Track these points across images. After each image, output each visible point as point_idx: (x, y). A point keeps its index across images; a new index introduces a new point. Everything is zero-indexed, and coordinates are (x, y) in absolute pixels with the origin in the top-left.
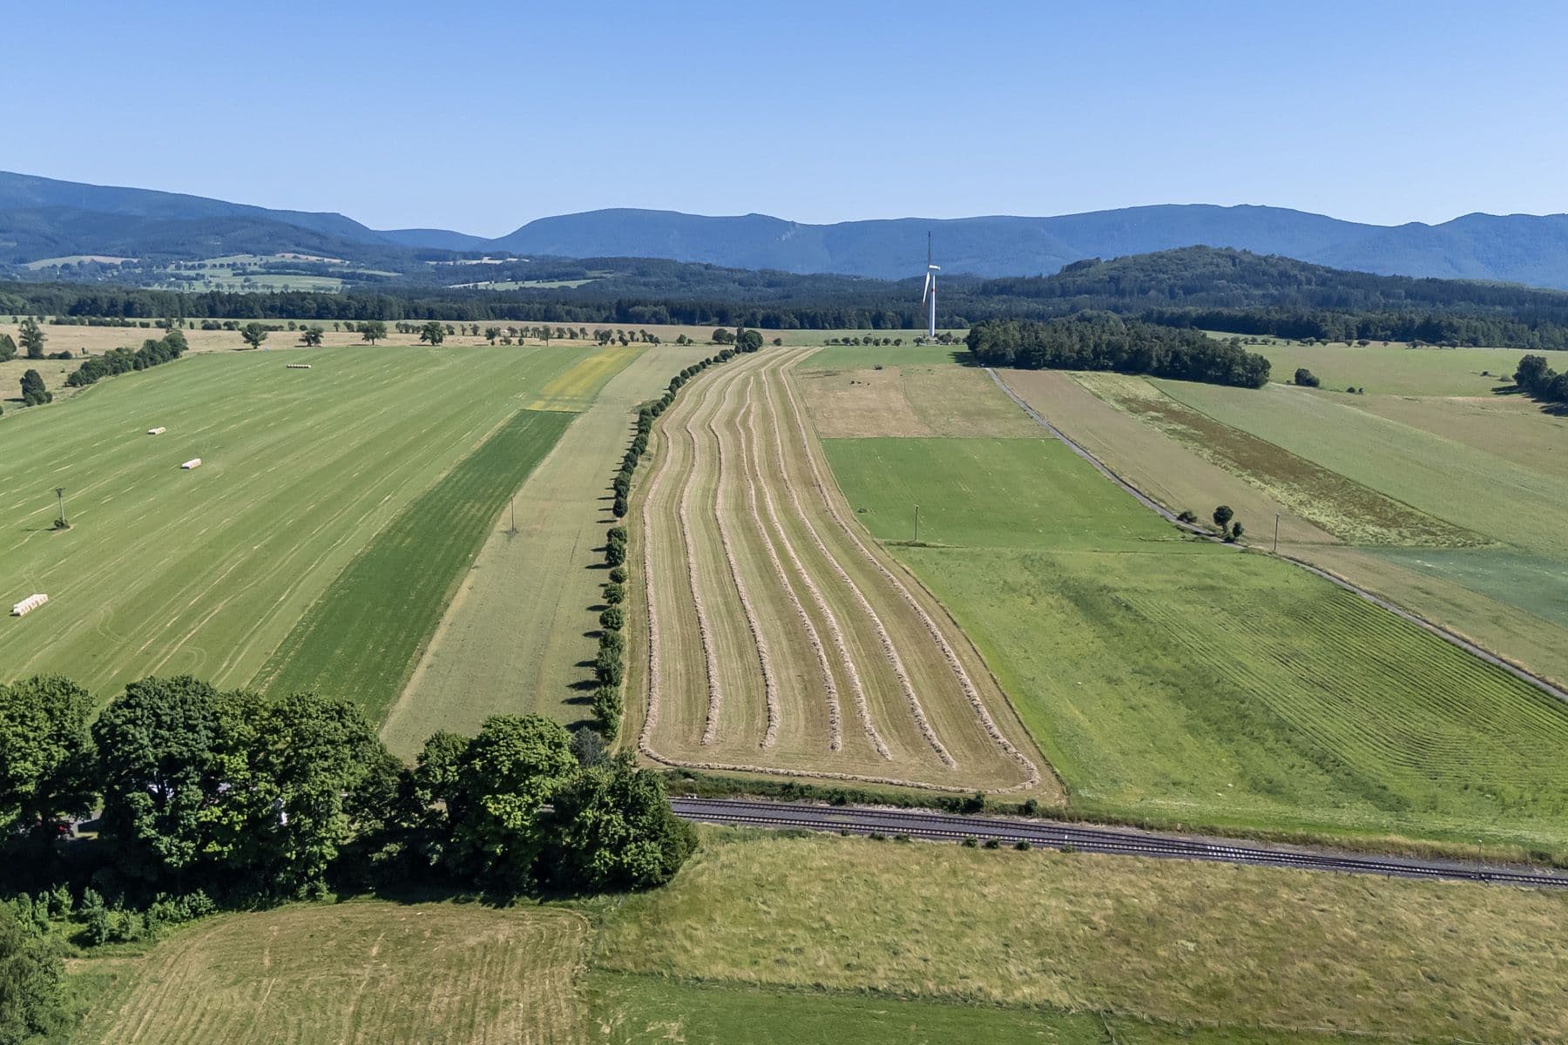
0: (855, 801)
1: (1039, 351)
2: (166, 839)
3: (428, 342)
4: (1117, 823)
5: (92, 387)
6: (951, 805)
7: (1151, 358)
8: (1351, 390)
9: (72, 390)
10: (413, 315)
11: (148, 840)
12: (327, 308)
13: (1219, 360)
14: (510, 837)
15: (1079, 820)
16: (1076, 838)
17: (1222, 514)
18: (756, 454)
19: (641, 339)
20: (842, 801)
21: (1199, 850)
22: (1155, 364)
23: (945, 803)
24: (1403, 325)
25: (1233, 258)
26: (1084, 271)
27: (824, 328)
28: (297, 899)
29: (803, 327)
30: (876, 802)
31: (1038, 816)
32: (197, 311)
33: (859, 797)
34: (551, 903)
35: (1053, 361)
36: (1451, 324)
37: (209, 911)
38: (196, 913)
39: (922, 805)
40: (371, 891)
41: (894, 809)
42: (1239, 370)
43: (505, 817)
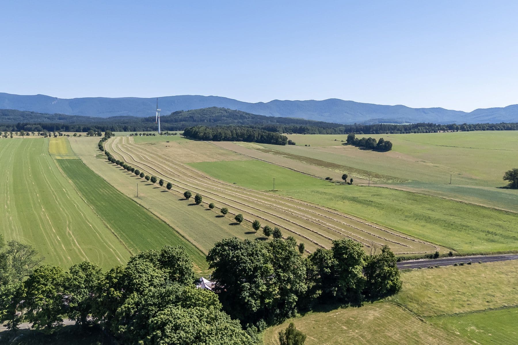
0: (403, 260)
1: (220, 135)
6: (431, 257)
7: (254, 137)
8: (306, 145)
11: (248, 302)
16: (473, 260)
17: (345, 177)
21: (503, 258)
22: (256, 139)
24: (295, 128)
25: (226, 111)
26: (180, 114)
28: (288, 318)
30: (409, 259)
31: (454, 256)
33: (404, 259)
34: (375, 302)
35: (224, 138)
36: (307, 128)
37: (266, 327)
38: (263, 328)
39: (422, 258)
40: (311, 310)
41: (415, 261)
42: (280, 140)
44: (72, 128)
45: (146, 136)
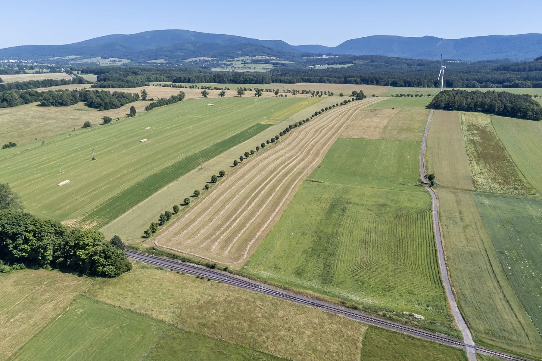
1: (453, 104)
2: (15, 251)
3: (257, 96)
4: (244, 276)
5: (151, 110)
7: (495, 108)
9: (146, 111)
10: (275, 81)
11: (11, 251)
12: (246, 80)
13: (522, 109)
14: (84, 260)
15: (236, 274)
17: (431, 177)
19: (328, 94)
20: (184, 261)
21: (256, 287)
22: (496, 110)
23: (207, 265)
27: (413, 86)
29: (406, 86)
31: (227, 272)
32: (210, 81)
34: (90, 277)
35: (458, 108)
37: (24, 268)
38: (21, 268)
43: (81, 255)
45: (410, 97)
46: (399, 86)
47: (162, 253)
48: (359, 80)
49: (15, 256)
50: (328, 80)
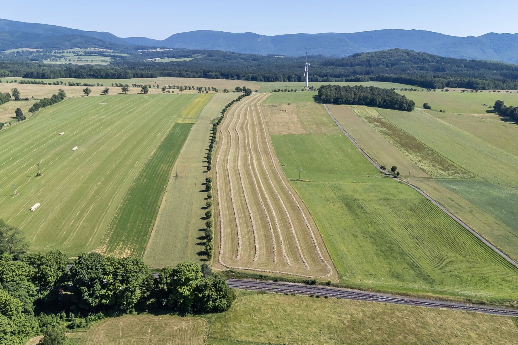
0: (280, 280)
1: (341, 99)
2: (91, 299)
3: (143, 92)
4: (353, 288)
5: (37, 112)
6: (307, 282)
7: (377, 101)
8: (441, 111)
9: (31, 114)
10: (136, 76)
11: (86, 299)
12: (108, 75)
13: (398, 102)
14: (185, 297)
15: (343, 287)
16: (341, 293)
17: (394, 169)
18: (250, 141)
19: (212, 90)
20: (276, 281)
21: (375, 298)
22: (378, 103)
23: (305, 282)
25: (408, 53)
26: (358, 57)
27: (271, 81)
28: (127, 314)
29: (265, 81)
30: (286, 281)
31: (331, 286)
32: (65, 75)
33: (281, 279)
34: (196, 316)
35: (345, 101)
37: (103, 318)
38: (99, 318)
39: (299, 282)
40: (146, 312)
41: (291, 283)
42: (405, 105)
43: (183, 293)
44: (244, 76)
45: (287, 92)
46: (259, 81)
47: (246, 276)
48: (218, 74)
49: (92, 304)
50: (187, 74)
